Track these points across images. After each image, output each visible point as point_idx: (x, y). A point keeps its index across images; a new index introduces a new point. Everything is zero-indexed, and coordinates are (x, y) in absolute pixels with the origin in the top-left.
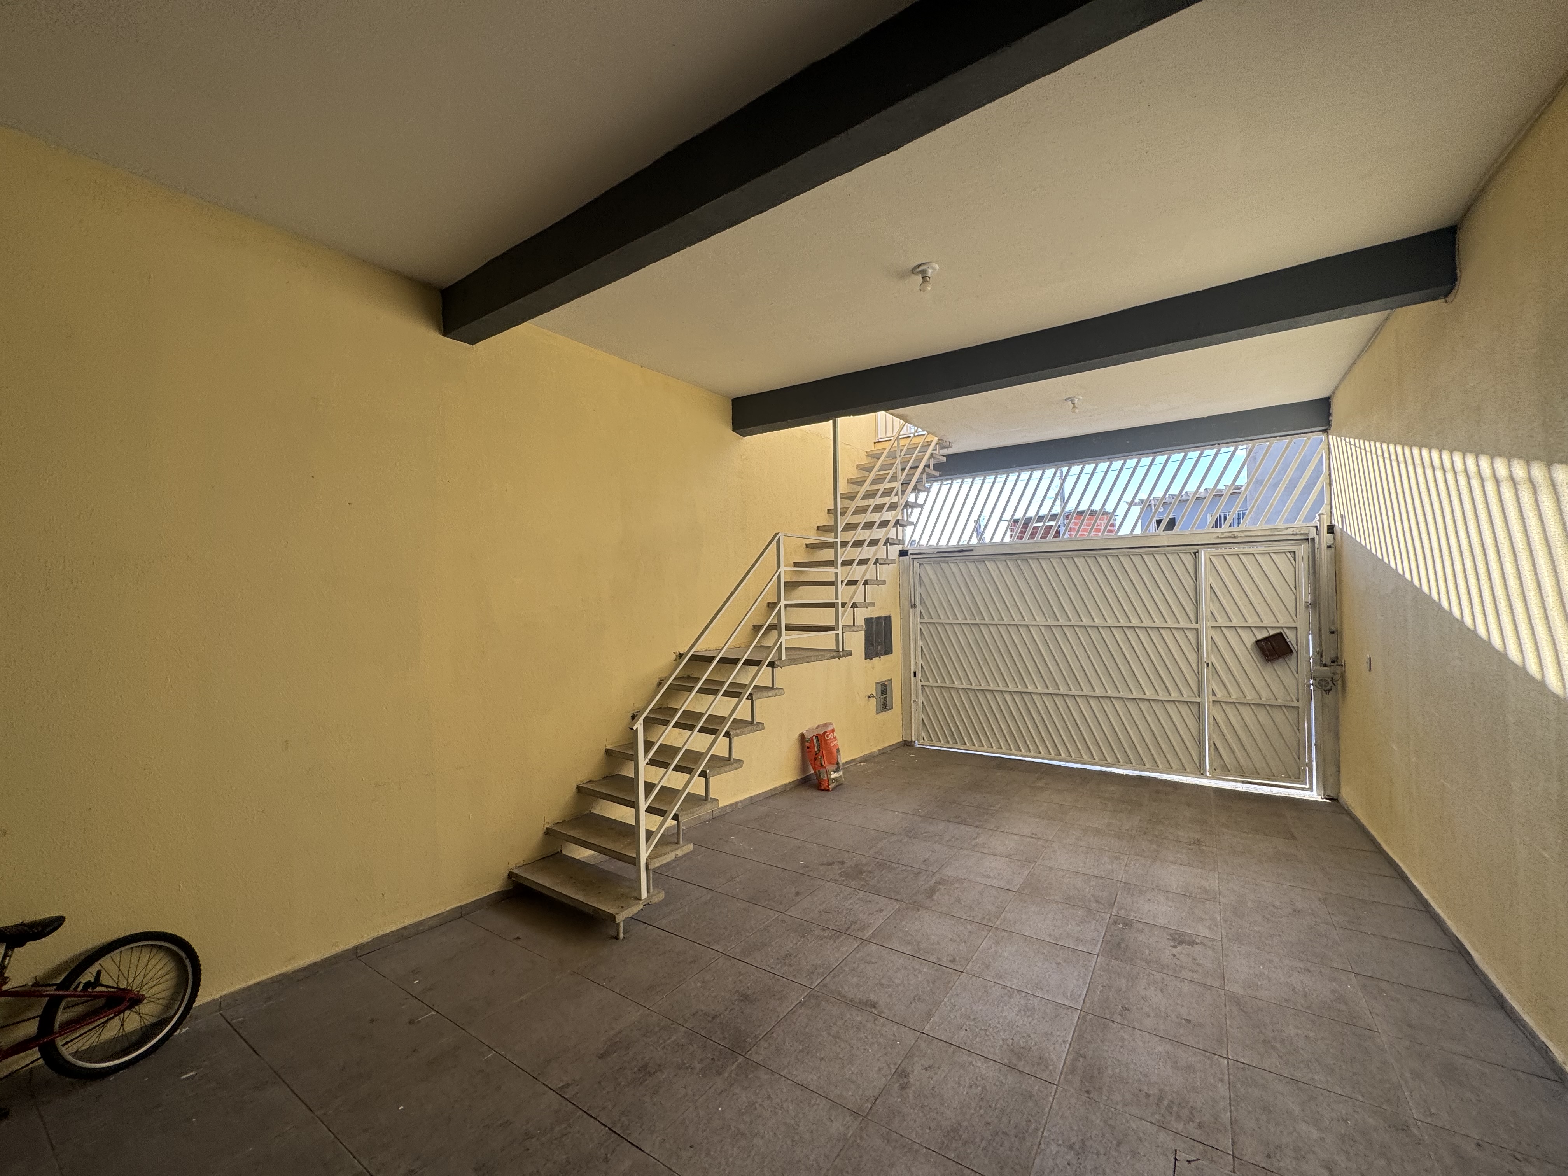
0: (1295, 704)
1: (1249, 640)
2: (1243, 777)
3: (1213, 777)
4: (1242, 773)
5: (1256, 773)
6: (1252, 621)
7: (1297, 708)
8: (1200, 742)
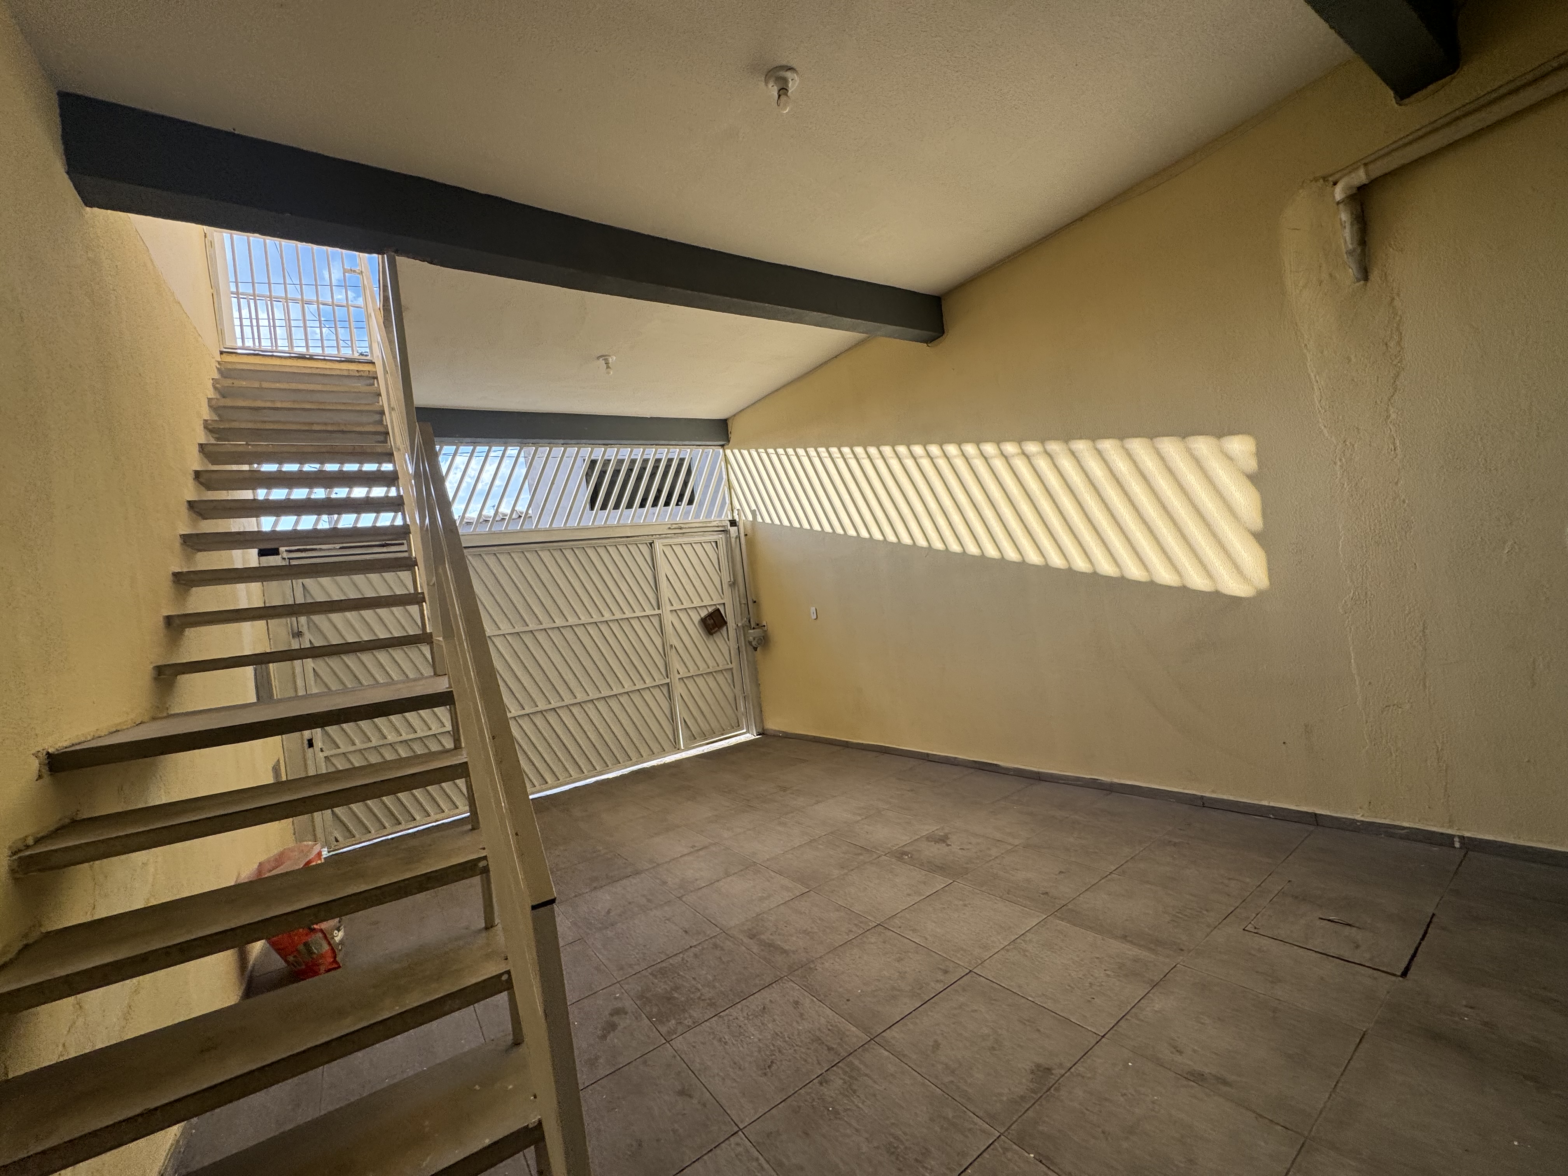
0: (730, 666)
1: (696, 619)
2: (706, 739)
3: (687, 749)
4: (705, 736)
5: (713, 733)
6: (697, 603)
7: (731, 669)
8: (672, 719)
